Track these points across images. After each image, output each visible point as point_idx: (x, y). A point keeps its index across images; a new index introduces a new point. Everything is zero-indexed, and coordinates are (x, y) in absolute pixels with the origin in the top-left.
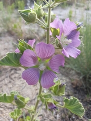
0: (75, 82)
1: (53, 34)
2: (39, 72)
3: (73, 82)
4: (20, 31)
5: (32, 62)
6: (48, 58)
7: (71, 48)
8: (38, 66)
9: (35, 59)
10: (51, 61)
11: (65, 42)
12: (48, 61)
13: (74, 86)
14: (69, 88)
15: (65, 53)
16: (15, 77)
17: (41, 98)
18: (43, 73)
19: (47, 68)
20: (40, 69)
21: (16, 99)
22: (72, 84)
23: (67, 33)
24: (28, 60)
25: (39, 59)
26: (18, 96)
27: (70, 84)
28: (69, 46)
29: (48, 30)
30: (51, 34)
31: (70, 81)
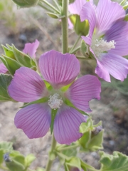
0: (120, 113)
1: (75, 28)
2: (50, 112)
3: (116, 112)
4: (11, 16)
5: (35, 93)
6: (66, 83)
7: (114, 58)
8: (46, 100)
9: (39, 86)
10: (73, 89)
11: (100, 47)
12: (66, 88)
13: (119, 121)
14: (109, 125)
15: (101, 73)
16: (6, 109)
17: (56, 155)
18: (58, 113)
19: (65, 102)
20: (52, 107)
21: (8, 161)
22: (116, 117)
23: (106, 26)
24: (25, 89)
25: (48, 85)
26: (12, 155)
27: (110, 117)
28: (109, 55)
29: (64, 20)
30: (71, 26)
31: (111, 110)
